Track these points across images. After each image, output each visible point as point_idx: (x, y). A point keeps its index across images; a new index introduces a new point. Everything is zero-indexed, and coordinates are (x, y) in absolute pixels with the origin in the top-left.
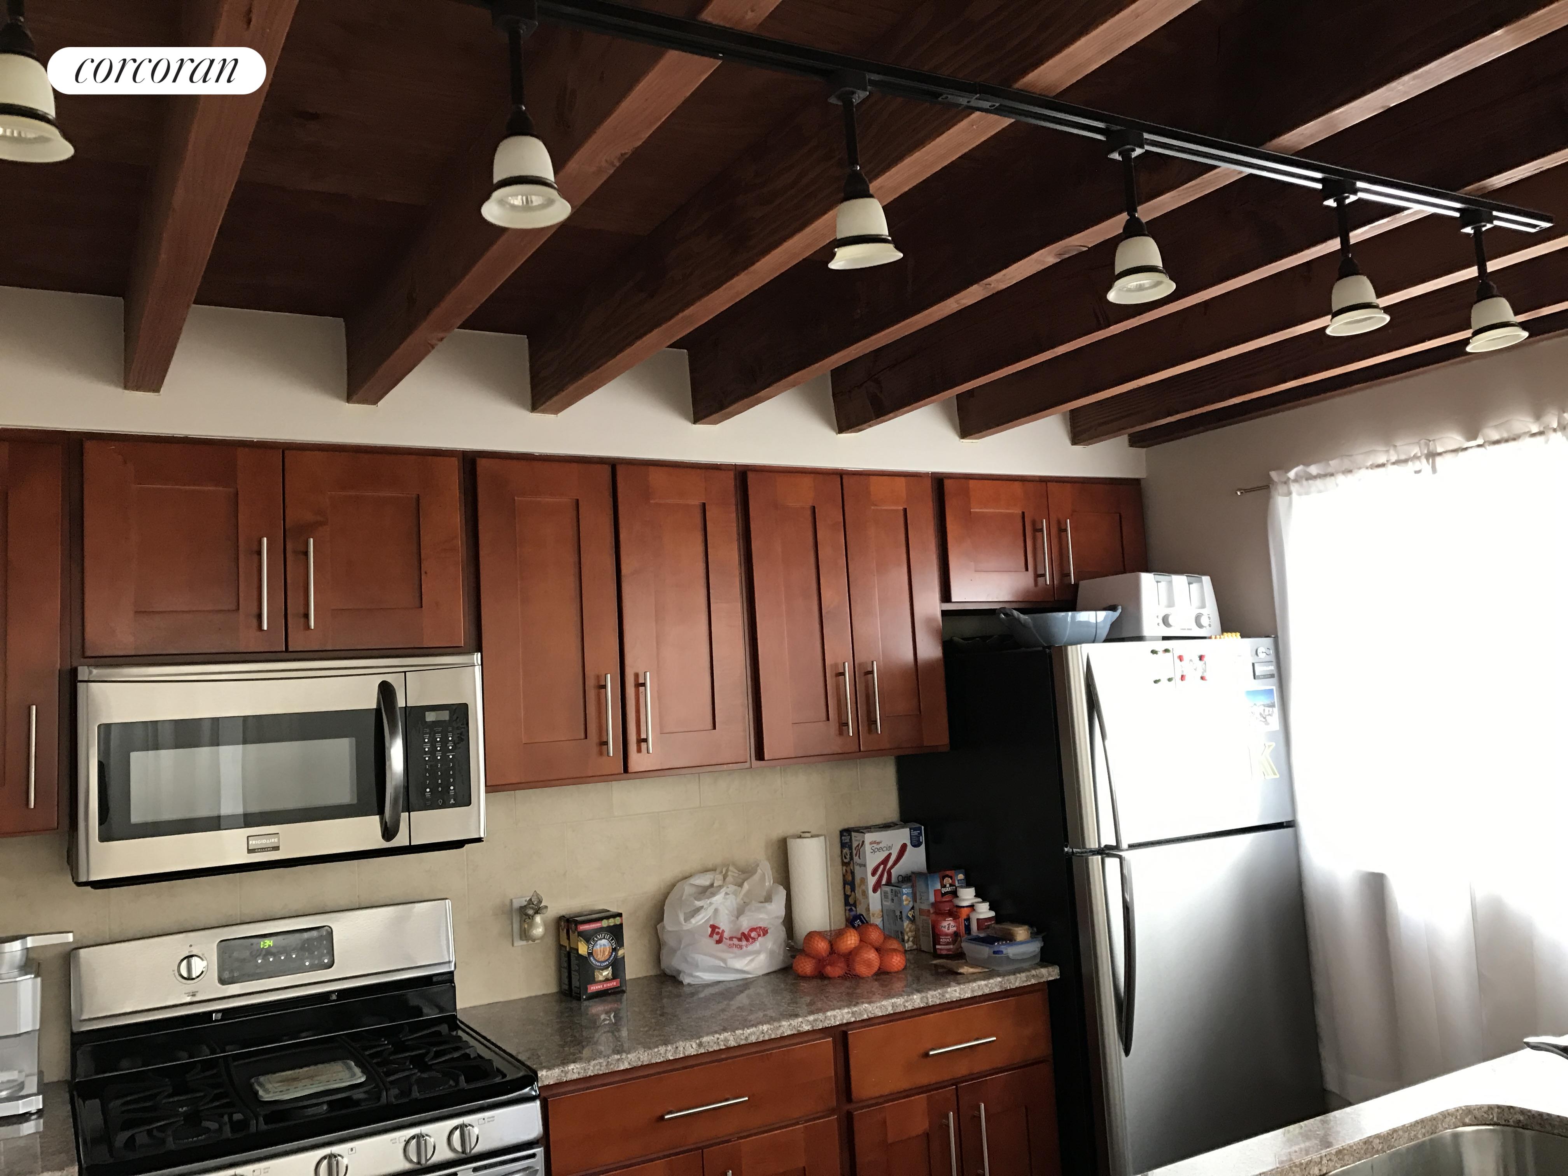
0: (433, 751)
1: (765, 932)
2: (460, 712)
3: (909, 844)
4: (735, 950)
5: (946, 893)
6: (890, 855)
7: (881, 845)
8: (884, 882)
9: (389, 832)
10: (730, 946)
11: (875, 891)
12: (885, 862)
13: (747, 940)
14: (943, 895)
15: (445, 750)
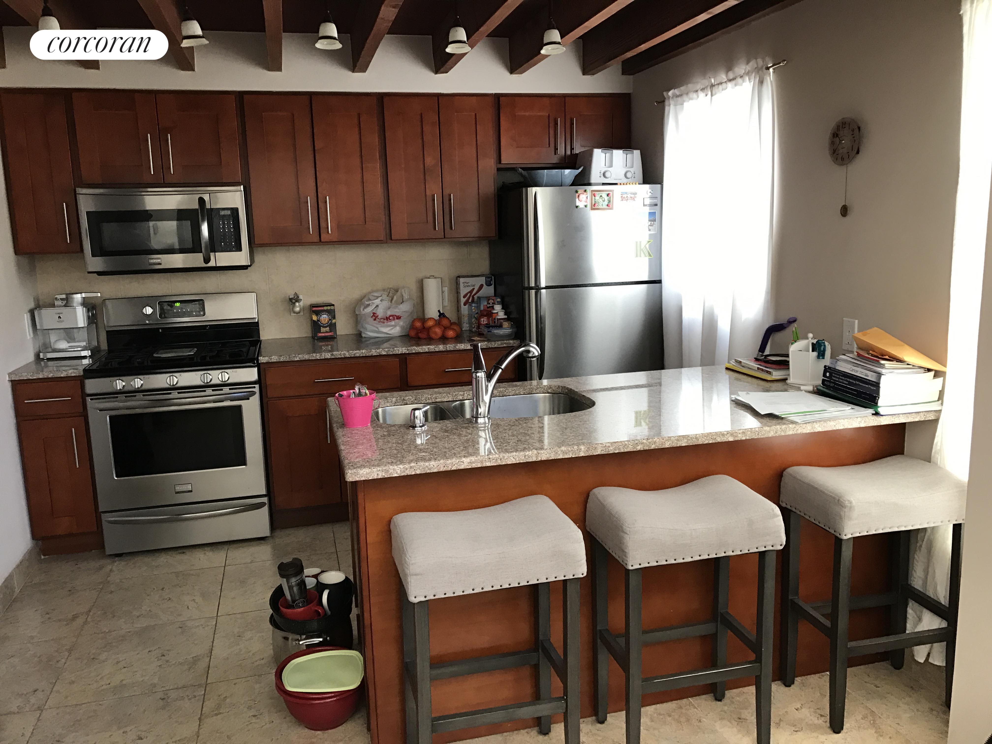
0: (224, 228)
1: (399, 318)
2: (235, 211)
3: (485, 285)
4: (381, 323)
5: (490, 307)
6: (473, 289)
7: (469, 284)
8: (470, 301)
9: (207, 260)
10: (379, 322)
11: (465, 304)
12: (471, 292)
13: (387, 320)
14: (488, 308)
15: (229, 228)
